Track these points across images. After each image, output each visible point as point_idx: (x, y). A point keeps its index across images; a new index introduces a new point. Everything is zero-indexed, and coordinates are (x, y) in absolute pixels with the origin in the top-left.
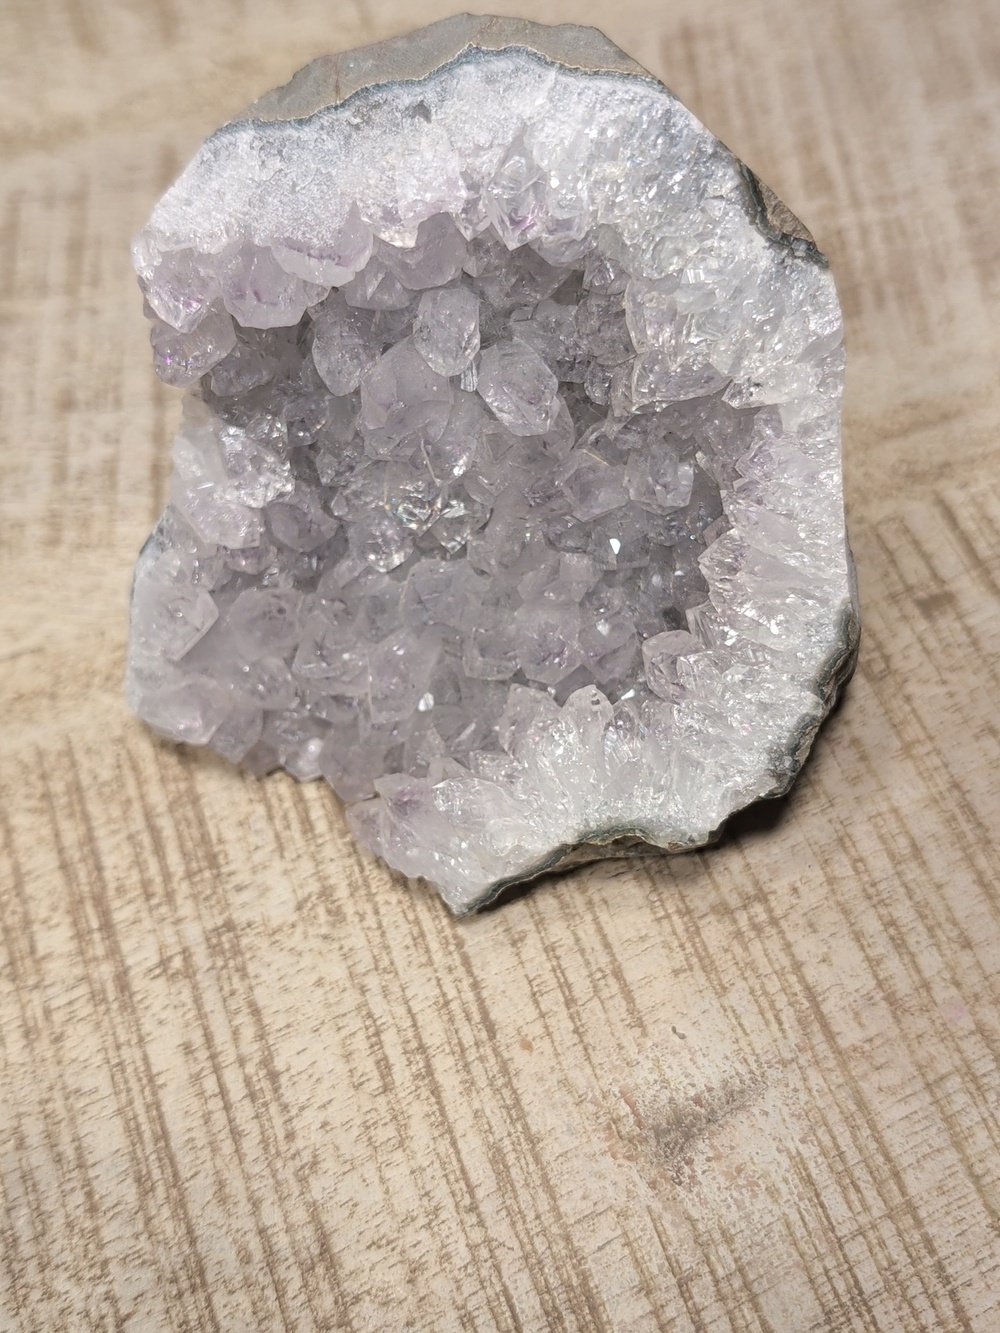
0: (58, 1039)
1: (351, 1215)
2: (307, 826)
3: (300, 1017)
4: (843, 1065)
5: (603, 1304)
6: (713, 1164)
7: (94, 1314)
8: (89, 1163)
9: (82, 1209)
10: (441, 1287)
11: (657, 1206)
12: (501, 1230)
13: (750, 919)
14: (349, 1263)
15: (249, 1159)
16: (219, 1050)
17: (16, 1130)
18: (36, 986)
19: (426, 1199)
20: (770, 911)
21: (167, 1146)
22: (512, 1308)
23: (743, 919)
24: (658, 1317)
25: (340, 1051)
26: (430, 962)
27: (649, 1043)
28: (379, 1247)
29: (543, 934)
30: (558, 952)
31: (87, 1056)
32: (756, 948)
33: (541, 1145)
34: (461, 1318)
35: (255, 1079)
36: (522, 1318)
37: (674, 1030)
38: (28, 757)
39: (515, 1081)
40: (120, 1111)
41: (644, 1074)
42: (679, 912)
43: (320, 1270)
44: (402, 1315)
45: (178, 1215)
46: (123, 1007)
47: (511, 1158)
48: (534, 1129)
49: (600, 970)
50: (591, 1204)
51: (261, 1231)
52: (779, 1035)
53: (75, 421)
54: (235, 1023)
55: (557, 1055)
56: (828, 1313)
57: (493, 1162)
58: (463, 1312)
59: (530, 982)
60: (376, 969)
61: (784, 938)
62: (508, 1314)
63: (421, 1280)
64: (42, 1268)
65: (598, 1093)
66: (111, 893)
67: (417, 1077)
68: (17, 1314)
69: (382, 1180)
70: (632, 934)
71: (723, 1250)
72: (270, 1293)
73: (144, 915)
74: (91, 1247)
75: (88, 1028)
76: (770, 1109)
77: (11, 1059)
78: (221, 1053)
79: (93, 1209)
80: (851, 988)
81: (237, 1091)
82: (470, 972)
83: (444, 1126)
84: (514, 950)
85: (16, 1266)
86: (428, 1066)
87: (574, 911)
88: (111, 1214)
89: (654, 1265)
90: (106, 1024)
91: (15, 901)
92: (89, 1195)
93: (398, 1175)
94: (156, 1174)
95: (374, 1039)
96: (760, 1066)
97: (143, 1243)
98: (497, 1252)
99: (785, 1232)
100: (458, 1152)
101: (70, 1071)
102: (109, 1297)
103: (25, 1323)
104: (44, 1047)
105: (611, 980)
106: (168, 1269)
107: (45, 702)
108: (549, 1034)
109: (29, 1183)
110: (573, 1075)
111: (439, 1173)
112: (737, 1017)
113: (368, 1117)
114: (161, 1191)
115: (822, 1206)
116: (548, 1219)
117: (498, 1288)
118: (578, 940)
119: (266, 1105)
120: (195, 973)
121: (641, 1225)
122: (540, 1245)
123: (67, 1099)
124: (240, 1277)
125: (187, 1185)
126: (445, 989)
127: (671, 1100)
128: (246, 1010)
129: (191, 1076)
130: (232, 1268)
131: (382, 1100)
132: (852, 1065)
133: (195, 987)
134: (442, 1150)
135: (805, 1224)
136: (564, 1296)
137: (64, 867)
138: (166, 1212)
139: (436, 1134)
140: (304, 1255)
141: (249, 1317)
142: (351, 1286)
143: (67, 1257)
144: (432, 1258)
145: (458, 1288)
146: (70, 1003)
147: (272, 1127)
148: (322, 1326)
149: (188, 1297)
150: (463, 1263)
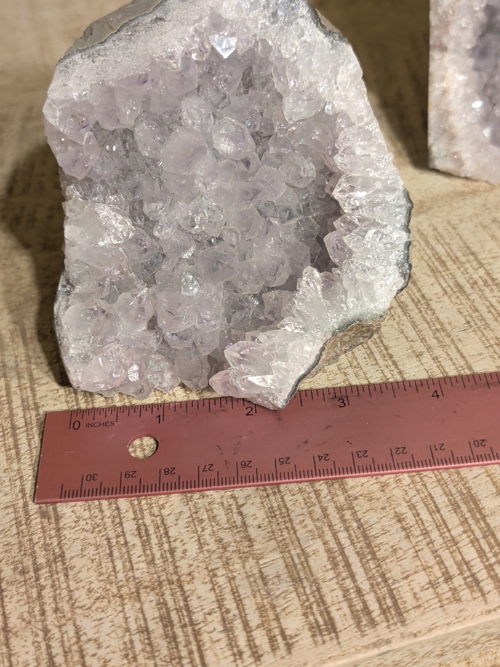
5: (480, 500)
7: (226, 504)
10: (397, 493)
22: (434, 502)
26: (377, 364)
29: (431, 353)
30: (439, 360)
34: (409, 506)
36: (440, 506)
44: (380, 504)
49: (461, 367)
58: (409, 504)
59: (427, 371)
60: (351, 366)
62: (433, 504)
63: (387, 490)
68: (188, 504)
70: (474, 352)
72: (312, 495)
82: (397, 367)
84: (418, 359)
87: (445, 344)
103: (191, 508)
117: (426, 494)
118: (448, 355)
124: (297, 489)
126: (385, 374)
136: (459, 497)
141: (303, 506)
142: (352, 493)
148: (340, 509)
149: (272, 497)
150: (408, 483)
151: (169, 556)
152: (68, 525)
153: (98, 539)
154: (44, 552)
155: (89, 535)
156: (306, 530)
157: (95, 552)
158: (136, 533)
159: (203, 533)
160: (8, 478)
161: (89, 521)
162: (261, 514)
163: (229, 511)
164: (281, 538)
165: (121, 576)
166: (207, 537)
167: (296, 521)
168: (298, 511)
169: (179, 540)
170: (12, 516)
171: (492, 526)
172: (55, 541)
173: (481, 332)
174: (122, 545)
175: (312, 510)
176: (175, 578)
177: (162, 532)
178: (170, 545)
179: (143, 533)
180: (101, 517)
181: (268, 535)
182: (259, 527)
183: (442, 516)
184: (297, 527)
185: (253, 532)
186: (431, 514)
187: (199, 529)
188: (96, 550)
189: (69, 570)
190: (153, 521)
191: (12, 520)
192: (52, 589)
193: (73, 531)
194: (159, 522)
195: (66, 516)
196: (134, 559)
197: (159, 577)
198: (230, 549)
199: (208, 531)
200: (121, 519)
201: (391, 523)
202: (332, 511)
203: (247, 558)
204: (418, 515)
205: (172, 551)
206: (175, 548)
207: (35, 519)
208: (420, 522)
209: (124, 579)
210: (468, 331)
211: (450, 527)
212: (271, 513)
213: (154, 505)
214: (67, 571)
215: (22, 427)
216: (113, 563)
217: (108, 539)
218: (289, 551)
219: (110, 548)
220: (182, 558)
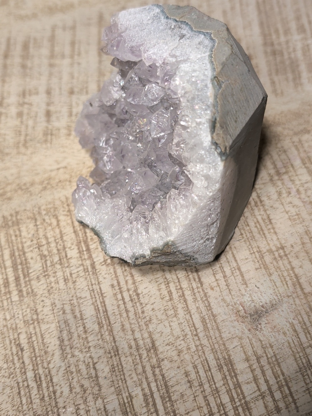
0: (74, 282)
1: (161, 335)
4: (306, 297)
5: (235, 364)
6: (267, 325)
7: (86, 362)
8: (84, 318)
9: (82, 332)
10: (187, 357)
11: (250, 336)
12: (205, 342)
13: (279, 254)
14: (161, 349)
15: (131, 319)
16: (122, 286)
17: (62, 308)
18: (67, 267)
19: (183, 332)
20: (285, 252)
21: (107, 314)
22: (208, 364)
23: (276, 254)
24: (250, 368)
25: (157, 288)
27: (248, 289)
28: (169, 345)
31: (83, 287)
32: (280, 263)
33: (216, 317)
34: (193, 366)
35: (132, 295)
36: (211, 367)
37: (256, 286)
38: (63, 199)
39: (209, 299)
40: (93, 304)
41: (246, 298)
42: (257, 251)
43: (152, 351)
44: (176, 365)
45: (110, 334)
46: (93, 273)
47: (208, 321)
48: (214, 313)
49: (234, 268)
50: (231, 335)
51: (135, 340)
52: (287, 288)
53: (74, 98)
54: (126, 279)
55: (221, 292)
56: (300, 369)
57: (202, 322)
59: (213, 270)
61: (289, 260)
62: (207, 366)
63: (182, 355)
64: (71, 348)
65: (233, 303)
66: (89, 240)
67: (180, 296)
68: (64, 361)
69: (170, 326)
70: (243, 257)
71: (270, 350)
72: (138, 357)
74: (85, 343)
75: (83, 279)
76: (284, 310)
77: (61, 288)
78: (122, 288)
79: (85, 332)
80: (308, 276)
81: (127, 299)
83: (188, 311)
85: (63, 348)
86: (183, 293)
88: (91, 333)
89: (250, 353)
90: (88, 278)
91: (61, 241)
92: (84, 328)
93: (175, 325)
94: (104, 322)
95: (167, 285)
96: (281, 297)
97: (100, 341)
98: (204, 348)
99: (288, 345)
100: (192, 319)
101: (78, 291)
102: (91, 357)
103: (66, 364)
104: (70, 284)
105: (237, 271)
106: (108, 350)
107: (68, 183)
108: (219, 286)
109: (67, 324)
110: (226, 298)
111: (187, 325)
112: (275, 283)
113: (166, 307)
114: (105, 327)
115: (299, 338)
116: (219, 339)
117: (204, 358)
118: (227, 259)
119: (135, 303)
120: (114, 265)
121: (246, 341)
122: (216, 346)
123: (77, 300)
124: (129, 353)
125: (113, 326)
127: (255, 306)
128: (129, 275)
129: (114, 294)
130: (126, 350)
131: (169, 303)
132: (308, 297)
133: (114, 268)
134: (187, 318)
135: (294, 343)
136: (223, 361)
137: (75, 232)
138: (107, 333)
139: (186, 313)
140: (147, 347)
141: (132, 364)
142: (161, 356)
143: (78, 345)
144: (184, 349)
145: (193, 358)
146: (78, 272)
147: (138, 310)
148: (153, 367)
149: (114, 358)
150: (194, 351)
151: (53, 395)
153: (12, 382)
155: (7, 380)
156: (132, 380)
157: (11, 391)
158: (34, 379)
159: (73, 381)
161: (7, 370)
162: (107, 369)
163: (88, 367)
164: (117, 386)
165: (25, 407)
166: (75, 384)
167: (127, 375)
169: (59, 385)
171: (240, 381)
173: (249, 242)
174: (26, 387)
175: (137, 368)
176: (56, 409)
177: (49, 379)
178: (53, 388)
179: (38, 380)
180: (14, 368)
181: (110, 384)
182: (106, 378)
183: (211, 374)
184: (127, 379)
185: (101, 381)
186: (205, 372)
187: (71, 378)
190: (44, 372)
194: (47, 372)
196: (33, 396)
197: (47, 409)
198: (88, 392)
199: (75, 380)
200: (25, 370)
201: (182, 377)
202: (148, 369)
203: (97, 398)
204: (198, 372)
205: (54, 392)
206: (57, 390)
208: (198, 377)
209: (27, 409)
210: (241, 241)
211: (216, 381)
212: (113, 370)
213: (45, 361)
216: (21, 399)
217: (18, 383)
218: (122, 395)
219: (19, 389)
220: (61, 396)
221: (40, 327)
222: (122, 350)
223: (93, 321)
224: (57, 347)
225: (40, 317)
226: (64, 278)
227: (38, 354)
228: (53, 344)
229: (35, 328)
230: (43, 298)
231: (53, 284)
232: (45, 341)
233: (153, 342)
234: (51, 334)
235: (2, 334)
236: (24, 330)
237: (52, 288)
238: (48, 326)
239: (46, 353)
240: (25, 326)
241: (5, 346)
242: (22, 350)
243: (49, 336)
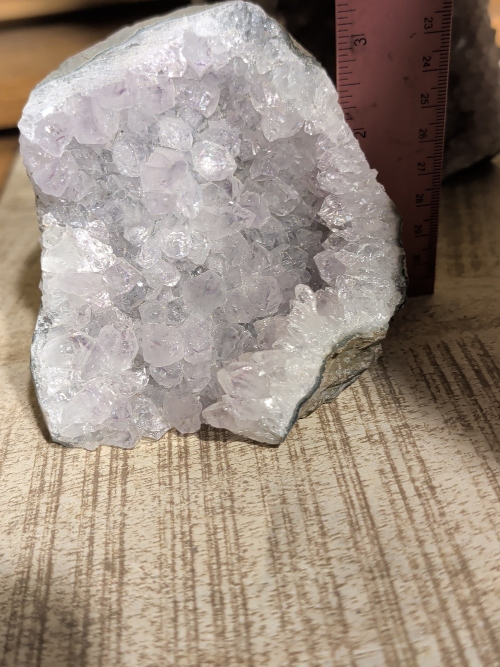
0: (308, 461)
1: (480, 553)
2: (449, 391)
3: (447, 465)
7: (321, 581)
8: (322, 514)
14: (479, 575)
15: (417, 522)
16: (400, 474)
17: (281, 496)
18: (298, 440)
21: (368, 511)
25: (471, 481)
31: (324, 469)
35: (421, 488)
40: (342, 494)
45: (373, 542)
46: (345, 452)
51: (425, 555)
54: (409, 464)
64: (292, 557)
66: (340, 408)
68: (275, 576)
72: (429, 583)
73: (358, 417)
75: (326, 458)
77: (281, 467)
78: (400, 476)
79: (324, 534)
81: (410, 493)
85: (276, 555)
88: (334, 537)
90: (335, 457)
92: (322, 528)
94: (362, 523)
95: (492, 479)
97: (352, 552)
101: (314, 474)
102: (331, 575)
103: (279, 581)
104: (301, 463)
106: (367, 566)
113: (489, 511)
114: (364, 531)
119: (427, 500)
120: (386, 443)
123: (311, 486)
124: (411, 575)
125: (379, 530)
128: (415, 460)
129: (383, 484)
130: (407, 570)
133: (386, 447)
138: (367, 540)
140: (451, 568)
141: (416, 594)
142: (481, 587)
143: (306, 554)
146: (315, 448)
147: (431, 510)
148: (463, 604)
151: (243, 629)
152: (132, 581)
153: (164, 601)
154: (99, 607)
155: (154, 595)
156: (415, 623)
157: (157, 615)
158: (209, 599)
159: (288, 610)
160: (79, 524)
161: (157, 580)
162: (363, 598)
163: (324, 590)
164: (384, 628)
165: (182, 645)
166: (293, 615)
167: (406, 610)
168: (409, 599)
169: (258, 614)
170: (74, 564)
172: (114, 596)
174: (190, 610)
175: (427, 601)
176: (246, 656)
177: (240, 602)
178: (246, 619)
179: (217, 601)
180: (171, 577)
181: (368, 622)
182: (359, 612)
184: (408, 618)
185: (350, 617)
187: (284, 605)
188: (159, 612)
189: (123, 630)
190: (231, 589)
191: (73, 568)
192: (99, 649)
193: (137, 588)
194: (238, 591)
195: (133, 571)
196: (202, 628)
197: (227, 652)
198: (319, 632)
199: (295, 609)
200: (194, 582)
202: (452, 604)
203: (338, 645)
205: (248, 625)
206: (253, 622)
207: (98, 570)
209: (185, 649)
212: (375, 598)
213: (235, 572)
214: (121, 631)
215: (105, 476)
216: (176, 629)
217: (175, 602)
218: (392, 644)
219: (176, 611)
220: (259, 634)
221: (234, 520)
222: (396, 570)
223: (339, 519)
224: (263, 552)
225: (236, 505)
226: (290, 454)
227: (223, 560)
228: (256, 547)
229: (224, 520)
230: (246, 479)
231: (267, 461)
232: (241, 541)
233: (464, 563)
234: (255, 531)
235: (161, 524)
236: (203, 522)
237: (266, 465)
238: (250, 519)
239: (240, 559)
240: (206, 515)
241: (162, 542)
242: (194, 551)
243: (250, 533)
